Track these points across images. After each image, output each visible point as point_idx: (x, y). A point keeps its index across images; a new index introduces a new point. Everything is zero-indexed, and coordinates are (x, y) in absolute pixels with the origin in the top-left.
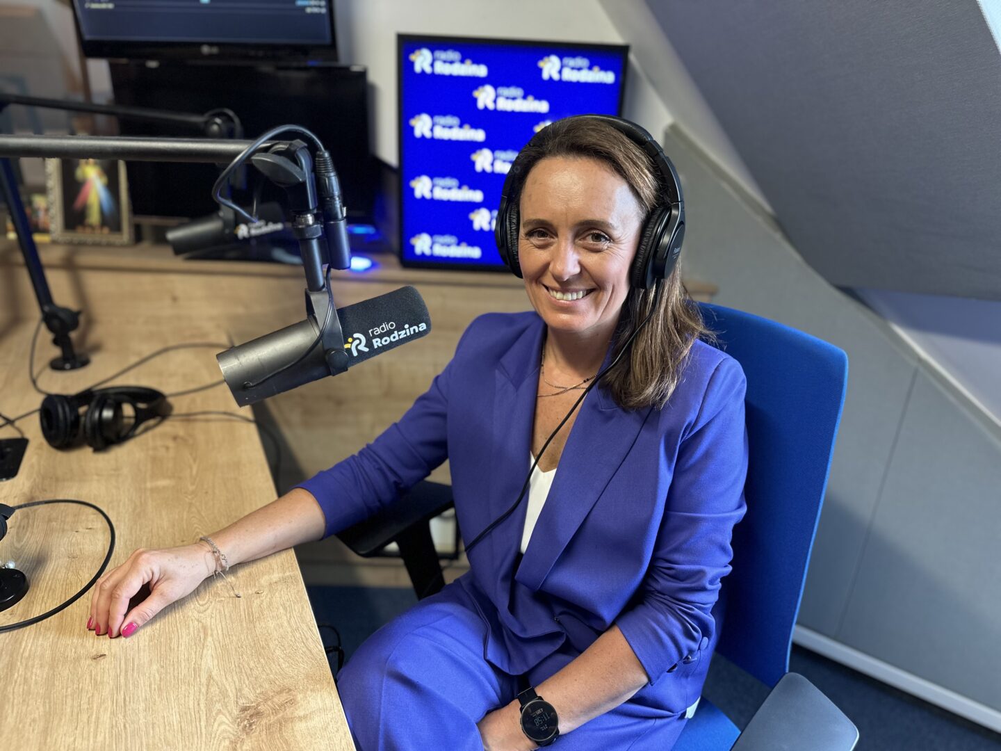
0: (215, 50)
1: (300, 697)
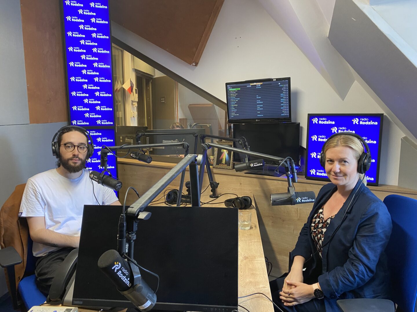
0: (259, 120)
1: (257, 258)
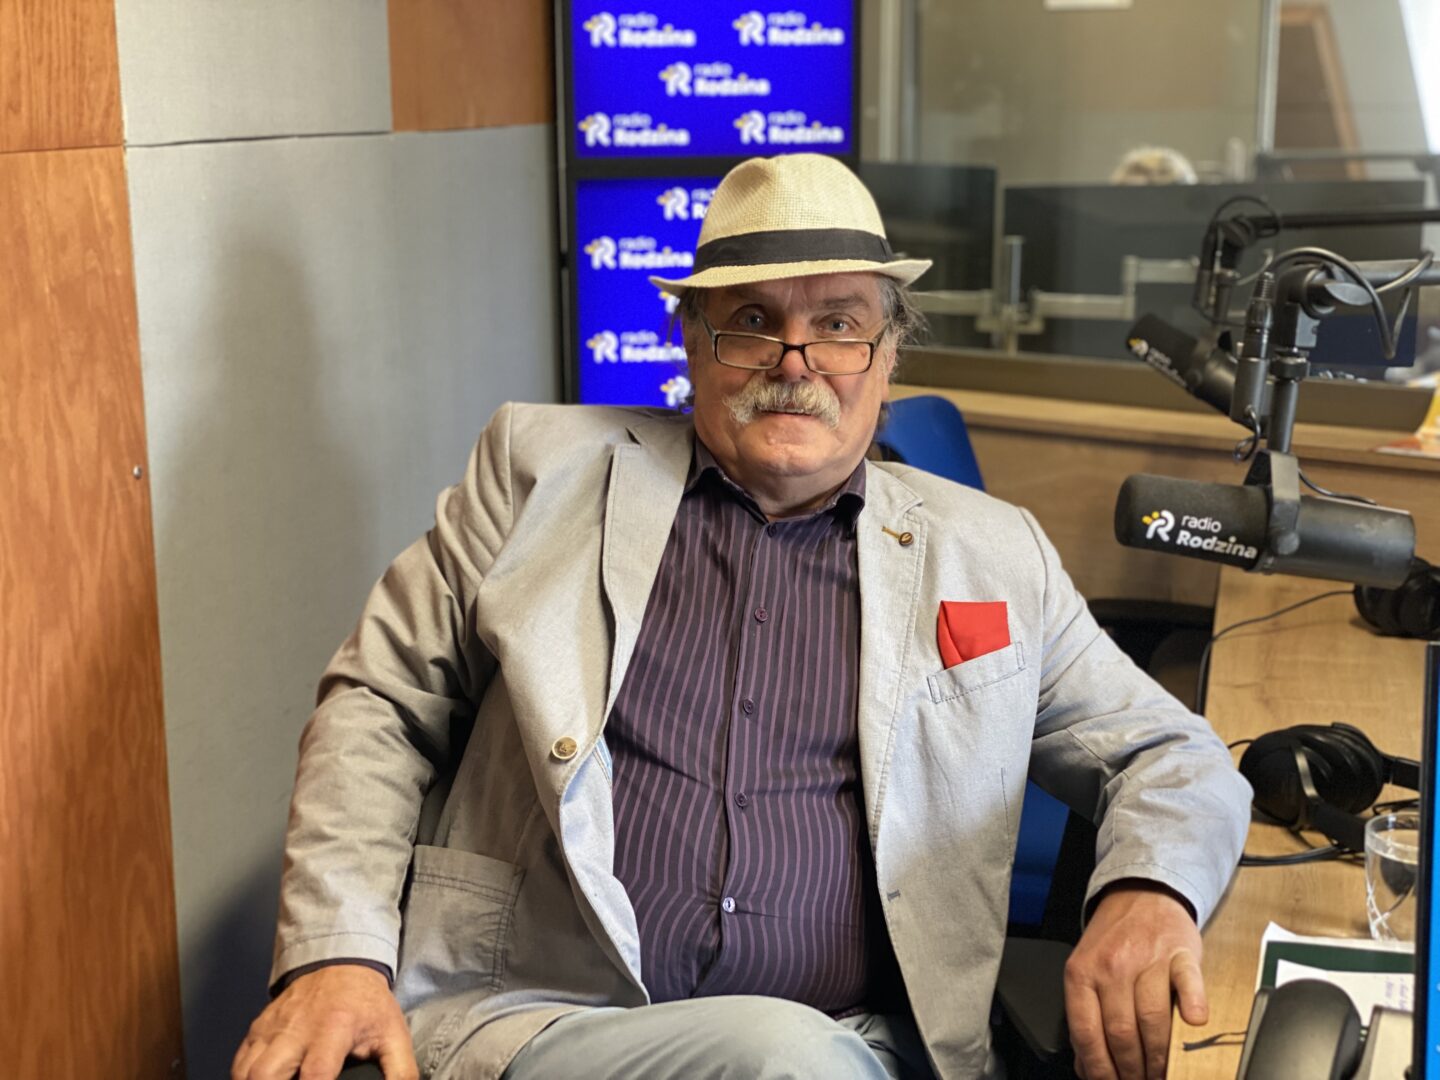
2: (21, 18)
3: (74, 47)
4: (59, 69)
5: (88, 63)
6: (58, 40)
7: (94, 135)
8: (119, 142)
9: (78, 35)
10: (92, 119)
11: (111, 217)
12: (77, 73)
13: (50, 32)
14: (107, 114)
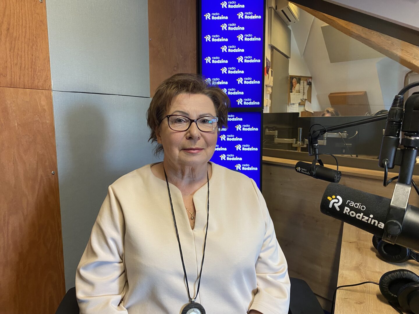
2: (8, 52)
3: (32, 63)
4: (25, 67)
5: (38, 68)
6: (25, 60)
7: (39, 86)
8: (50, 89)
9: (34, 60)
10: (38, 82)
11: (46, 108)
12: (33, 70)
13: (21, 57)
14: (45, 81)
